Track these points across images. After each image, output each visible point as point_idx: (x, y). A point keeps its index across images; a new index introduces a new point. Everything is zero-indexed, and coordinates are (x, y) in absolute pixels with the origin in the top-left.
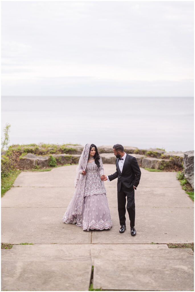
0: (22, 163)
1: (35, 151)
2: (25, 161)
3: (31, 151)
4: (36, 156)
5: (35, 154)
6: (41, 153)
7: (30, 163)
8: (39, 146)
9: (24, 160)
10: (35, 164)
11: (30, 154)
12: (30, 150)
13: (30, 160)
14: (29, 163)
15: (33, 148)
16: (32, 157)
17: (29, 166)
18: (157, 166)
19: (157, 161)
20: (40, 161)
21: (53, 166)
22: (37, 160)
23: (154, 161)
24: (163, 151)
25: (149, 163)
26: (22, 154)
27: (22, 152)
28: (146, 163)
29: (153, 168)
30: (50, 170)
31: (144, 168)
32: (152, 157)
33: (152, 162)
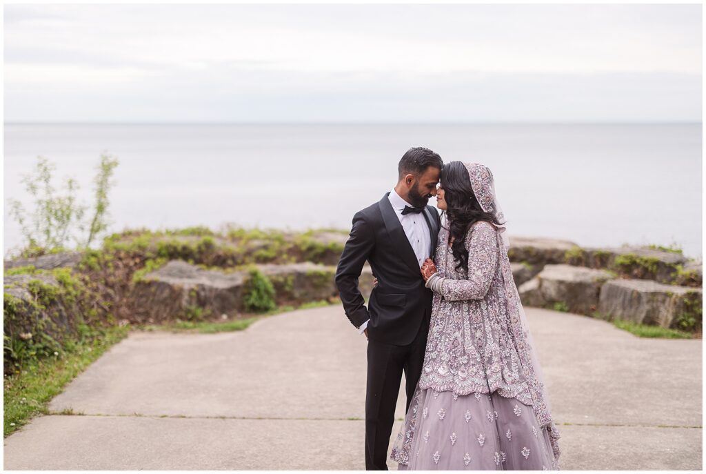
0: (142, 296)
1: (200, 252)
2: (153, 289)
3: (184, 254)
4: (199, 270)
5: (198, 262)
6: (222, 261)
7: (170, 297)
8: (219, 236)
9: (150, 284)
10: (190, 303)
11: (179, 264)
12: (179, 248)
13: (170, 287)
14: (165, 299)
15: (193, 243)
16: (181, 274)
17: (168, 310)
18: (666, 314)
19: (667, 295)
20: (211, 289)
21: (258, 310)
22: (199, 285)
23: (654, 294)
24: (678, 257)
25: (631, 301)
26: (149, 263)
27: (148, 254)
28: (620, 300)
29: (651, 321)
30: (246, 326)
31: (610, 319)
32: (636, 277)
33: (644, 299)
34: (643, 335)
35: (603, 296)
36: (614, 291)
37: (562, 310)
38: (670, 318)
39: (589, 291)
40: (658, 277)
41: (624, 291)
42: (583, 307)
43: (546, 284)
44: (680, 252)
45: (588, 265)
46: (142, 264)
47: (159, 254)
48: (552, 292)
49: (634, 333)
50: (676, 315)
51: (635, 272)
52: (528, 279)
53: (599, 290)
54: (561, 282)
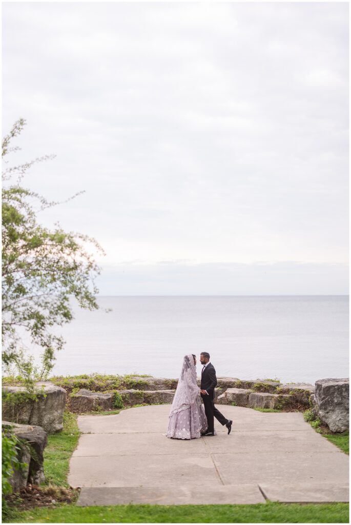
0: (75, 402)
1: (90, 385)
2: (80, 399)
4: (92, 392)
5: (91, 389)
6: (100, 389)
7: (88, 402)
9: (78, 398)
10: (96, 404)
11: (85, 390)
12: (83, 384)
13: (88, 399)
14: (86, 403)
15: (87, 382)
16: (87, 394)
17: (87, 408)
18: (272, 404)
19: (272, 397)
21: (118, 407)
22: (98, 398)
23: (268, 397)
24: (278, 384)
25: (260, 400)
26: (73, 390)
27: (72, 387)
28: (256, 400)
29: (267, 407)
30: (118, 413)
31: (252, 407)
33: (264, 399)
34: (264, 412)
35: (249, 399)
36: (254, 397)
37: (234, 405)
38: (274, 405)
39: (245, 397)
40: (270, 391)
41: (257, 396)
42: (242, 403)
43: (228, 395)
44: (279, 382)
45: (244, 388)
46: (71, 390)
47: (76, 386)
48: (231, 398)
49: (261, 411)
50: (275, 404)
51: (262, 390)
52: (221, 394)
53: (248, 396)
54: (234, 394)
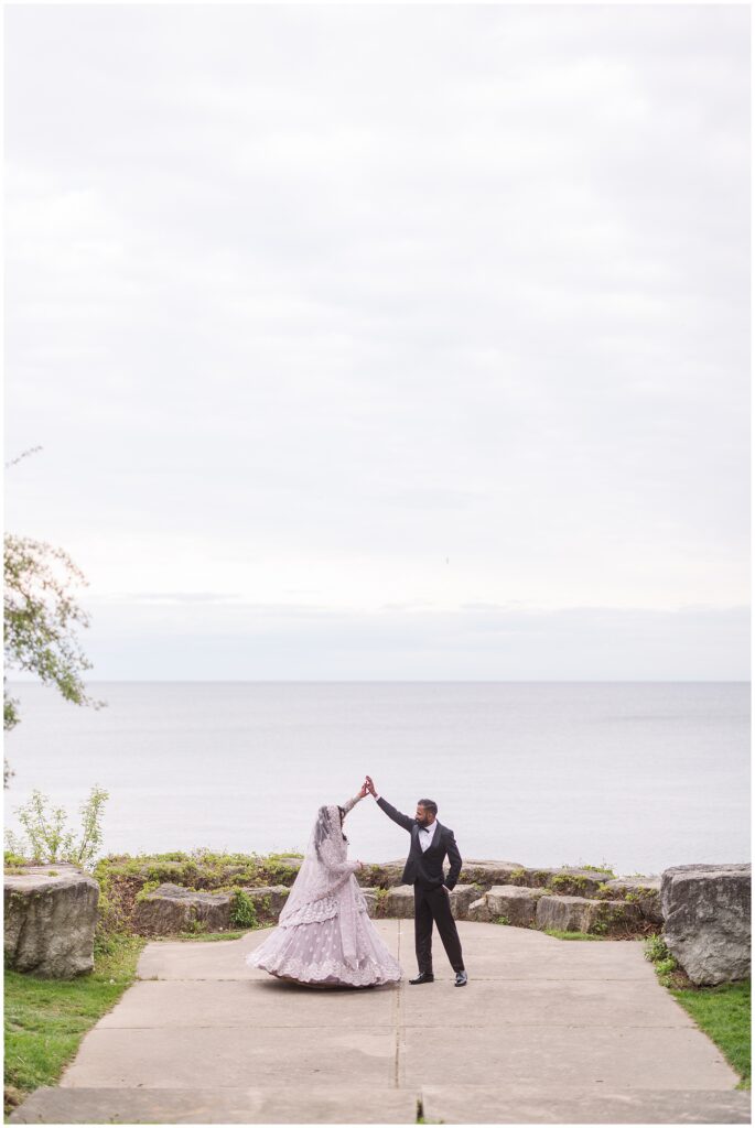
0: (146, 913)
1: (186, 876)
2: (157, 906)
3: (172, 877)
4: (188, 891)
5: (186, 884)
6: (205, 884)
7: (173, 912)
8: (194, 861)
9: (153, 903)
10: (191, 917)
11: (169, 886)
12: (168, 872)
13: (173, 904)
14: (168, 914)
15: (178, 868)
17: (171, 924)
18: (585, 921)
19: (585, 906)
20: (206, 907)
21: (243, 925)
22: (197, 902)
23: (576, 905)
24: (605, 876)
25: (558, 911)
26: (146, 885)
27: (144, 878)
28: (550, 913)
29: (573, 927)
30: (240, 937)
31: (544, 929)
32: (569, 893)
33: (568, 911)
35: (538, 911)
36: (546, 903)
37: (506, 924)
38: (588, 924)
39: (527, 906)
40: (585, 894)
41: (553, 904)
42: (523, 920)
43: (491, 901)
44: (610, 872)
45: (530, 885)
46: (139, 885)
47: (151, 878)
48: (497, 907)
49: (559, 938)
50: (592, 922)
51: (569, 889)
52: (478, 898)
53: (535, 904)
54: (505, 898)
